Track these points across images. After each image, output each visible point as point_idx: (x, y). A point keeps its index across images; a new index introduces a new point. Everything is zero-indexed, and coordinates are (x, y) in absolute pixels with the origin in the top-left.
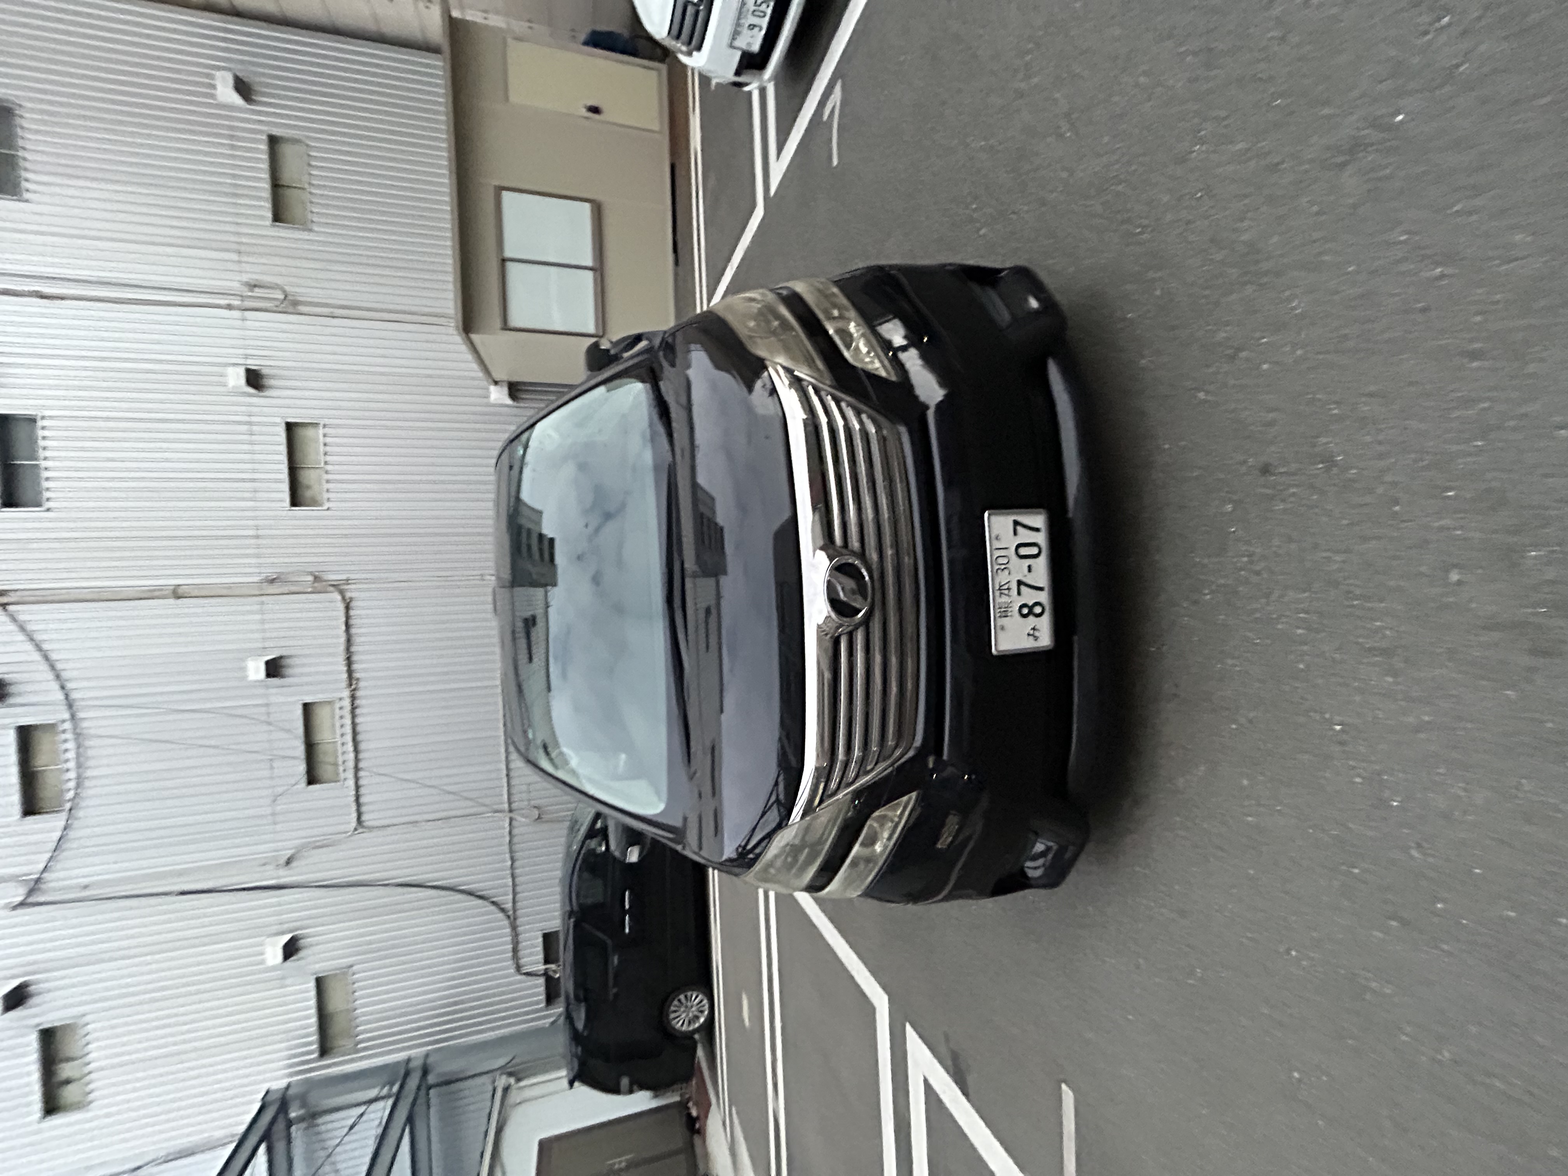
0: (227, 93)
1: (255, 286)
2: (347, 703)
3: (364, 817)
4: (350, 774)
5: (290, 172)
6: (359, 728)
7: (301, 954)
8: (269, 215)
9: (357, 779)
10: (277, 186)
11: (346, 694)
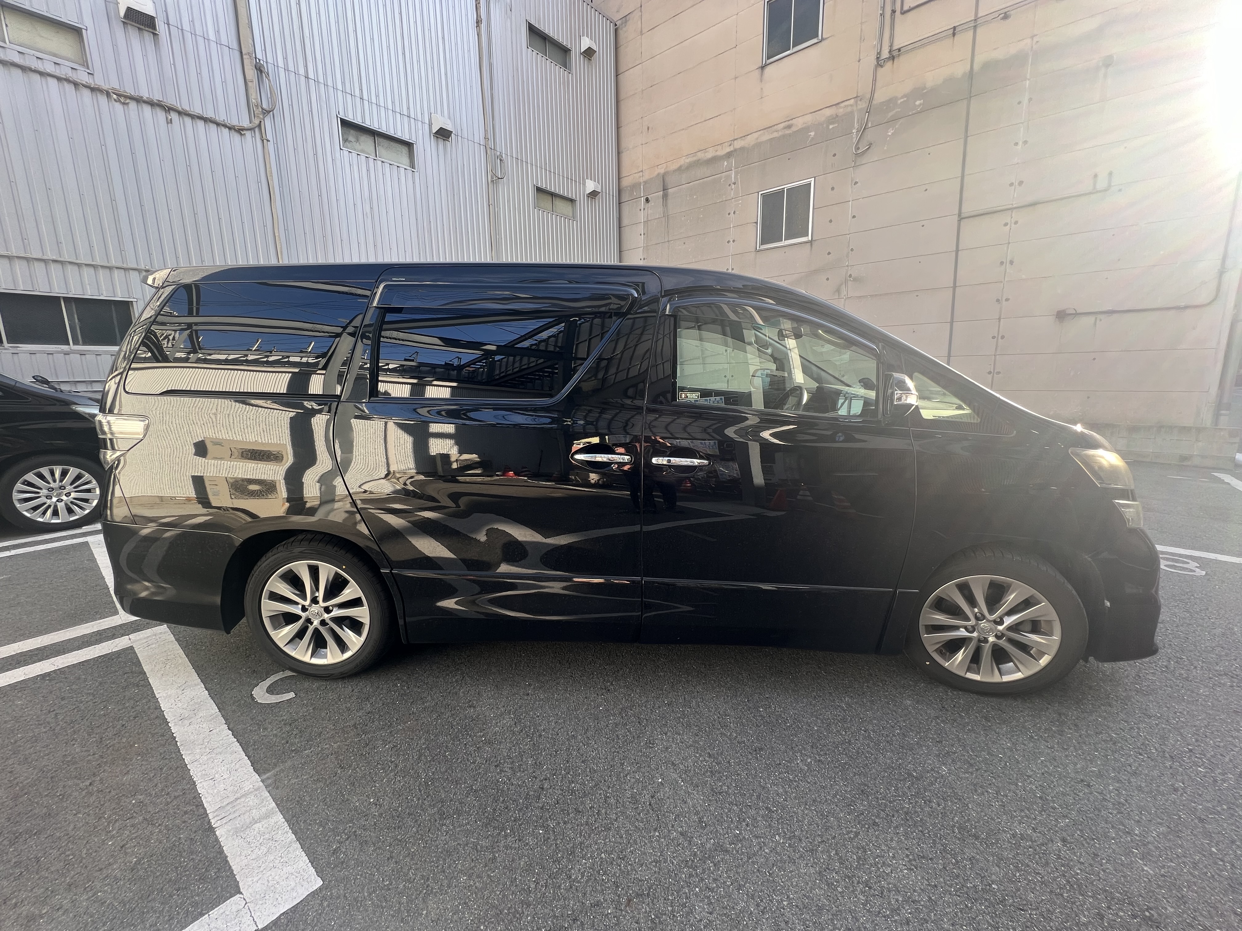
0: (591, 186)
1: (501, 160)
2: (85, 79)
5: (560, 205)
8: (539, 185)
10: (553, 195)
11: (101, 84)
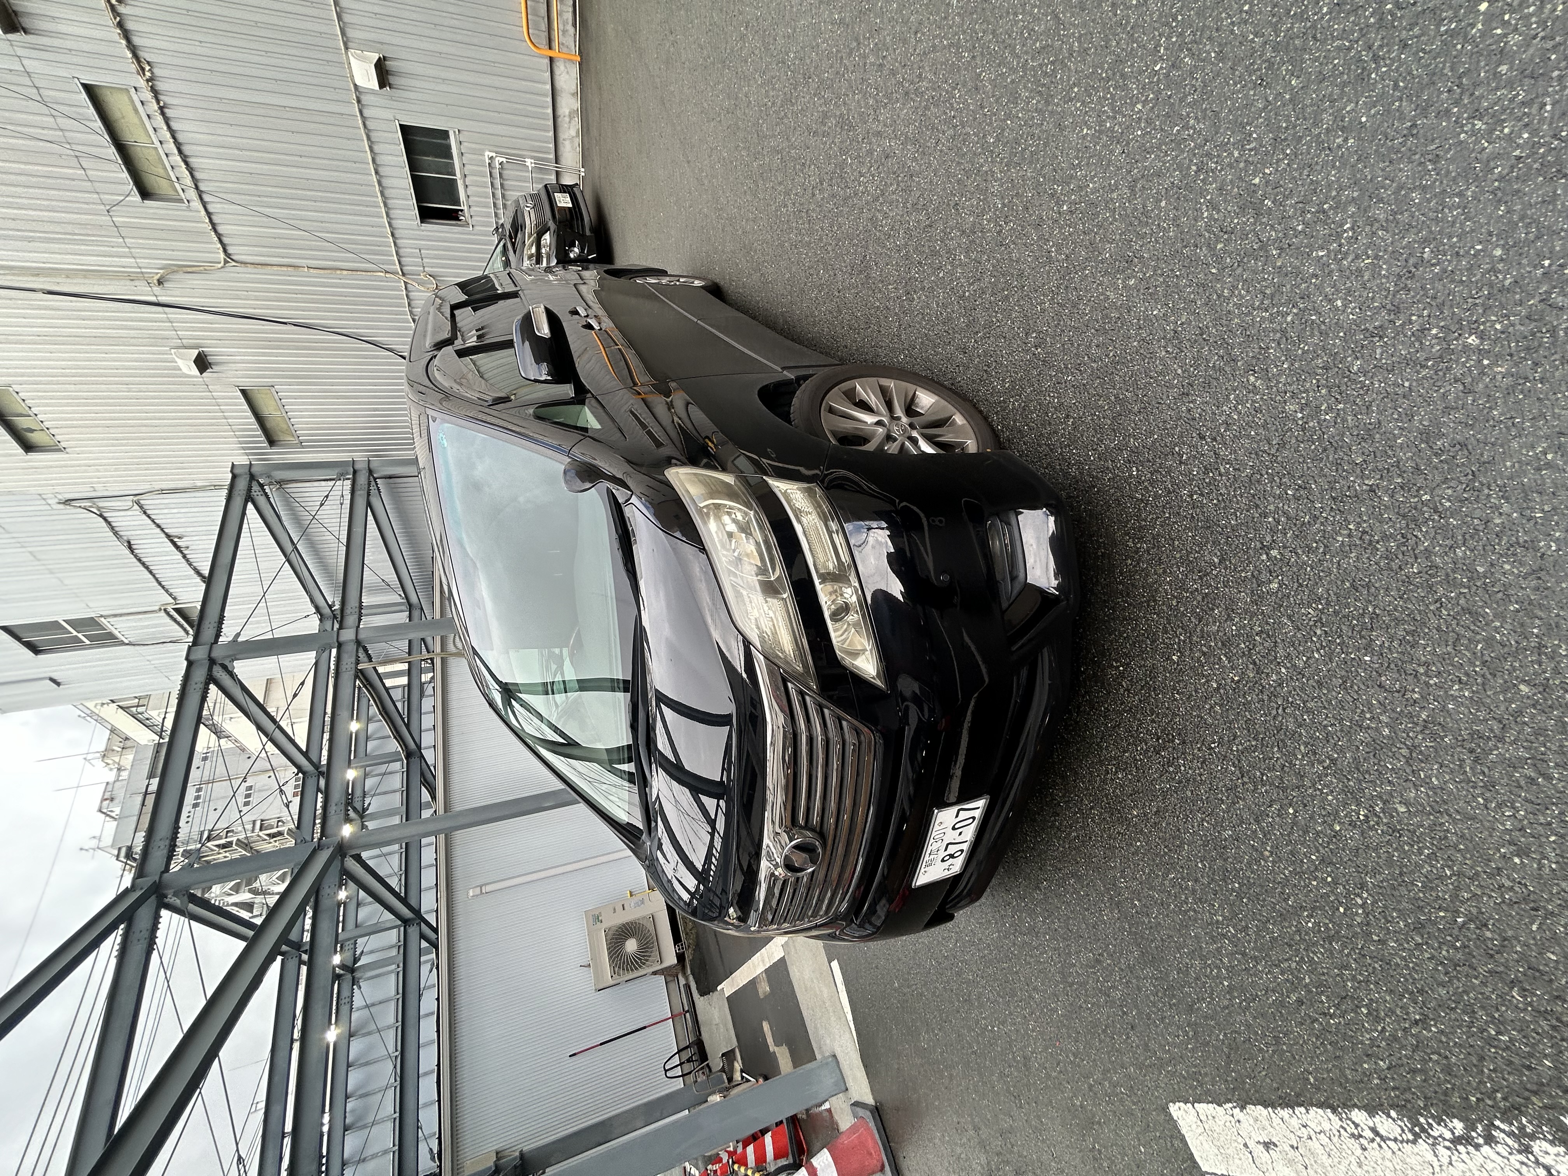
2: (148, 96)
3: (231, 250)
4: (192, 194)
6: (181, 137)
7: (216, 368)
9: (204, 205)
11: (141, 83)
